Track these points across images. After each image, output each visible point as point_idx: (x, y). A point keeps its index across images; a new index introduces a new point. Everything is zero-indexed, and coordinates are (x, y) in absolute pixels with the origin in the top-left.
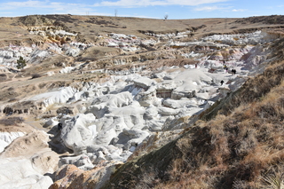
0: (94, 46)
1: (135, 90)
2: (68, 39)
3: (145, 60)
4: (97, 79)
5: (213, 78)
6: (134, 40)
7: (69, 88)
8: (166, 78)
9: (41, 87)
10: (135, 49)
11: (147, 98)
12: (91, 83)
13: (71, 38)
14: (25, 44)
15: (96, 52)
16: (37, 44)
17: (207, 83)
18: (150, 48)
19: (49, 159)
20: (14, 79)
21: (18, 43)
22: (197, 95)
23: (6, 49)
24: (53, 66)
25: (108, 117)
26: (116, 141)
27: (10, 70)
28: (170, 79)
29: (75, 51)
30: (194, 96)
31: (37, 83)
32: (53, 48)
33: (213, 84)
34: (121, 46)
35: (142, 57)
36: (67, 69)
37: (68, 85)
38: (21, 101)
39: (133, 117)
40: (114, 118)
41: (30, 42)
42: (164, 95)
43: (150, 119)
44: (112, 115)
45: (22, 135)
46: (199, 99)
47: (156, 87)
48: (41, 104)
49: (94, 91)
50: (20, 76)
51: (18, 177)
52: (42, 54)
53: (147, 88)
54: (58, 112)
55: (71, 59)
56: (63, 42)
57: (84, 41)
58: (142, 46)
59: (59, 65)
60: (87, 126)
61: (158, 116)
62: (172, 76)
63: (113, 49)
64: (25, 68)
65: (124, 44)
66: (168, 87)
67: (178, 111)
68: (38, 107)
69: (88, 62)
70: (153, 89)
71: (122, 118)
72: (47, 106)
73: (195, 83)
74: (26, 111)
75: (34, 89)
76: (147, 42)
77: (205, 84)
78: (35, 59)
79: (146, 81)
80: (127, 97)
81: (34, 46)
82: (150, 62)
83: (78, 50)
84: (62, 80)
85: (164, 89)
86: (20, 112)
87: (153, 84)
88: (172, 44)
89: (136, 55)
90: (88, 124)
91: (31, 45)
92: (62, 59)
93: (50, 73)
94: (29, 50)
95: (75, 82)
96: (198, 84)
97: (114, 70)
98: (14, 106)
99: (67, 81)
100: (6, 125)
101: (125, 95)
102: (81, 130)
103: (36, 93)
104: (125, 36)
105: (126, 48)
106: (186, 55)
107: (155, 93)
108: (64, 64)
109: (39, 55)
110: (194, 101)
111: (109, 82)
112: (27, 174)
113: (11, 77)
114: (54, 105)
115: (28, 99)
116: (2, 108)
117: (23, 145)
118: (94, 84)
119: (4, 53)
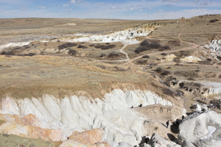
9: (220, 77)
19: (156, 128)
20: (215, 65)
27: (219, 57)
38: (195, 82)
48: (205, 90)
54: (211, 102)
60: (208, 125)
72: (211, 93)
74: (191, 90)
75: (214, 76)
86: (187, 90)
98: (187, 84)
100: (165, 93)
103: (212, 80)
113: (214, 63)
114: (217, 95)
115: (201, 82)
116: (180, 82)
117: (157, 110)
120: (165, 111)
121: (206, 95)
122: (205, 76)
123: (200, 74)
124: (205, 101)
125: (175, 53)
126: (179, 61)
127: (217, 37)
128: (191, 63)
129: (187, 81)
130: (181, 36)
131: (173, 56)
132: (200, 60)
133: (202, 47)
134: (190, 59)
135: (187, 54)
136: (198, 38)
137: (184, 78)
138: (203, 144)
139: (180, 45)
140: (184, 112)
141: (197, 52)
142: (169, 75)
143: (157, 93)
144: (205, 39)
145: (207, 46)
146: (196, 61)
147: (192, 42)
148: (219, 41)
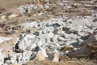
0: (54, 5)
1: (55, 26)
2: (46, 2)
3: (70, 12)
4: (46, 19)
6: (70, 3)
7: (35, 22)
8: (70, 22)
9: (27, 20)
10: (70, 7)
11: (58, 31)
13: (47, 2)
14: (31, 4)
15: (54, 8)
16: (35, 4)
17: (88, 27)
18: (76, 7)
19: (9, 51)
21: (29, 4)
22: (79, 33)
23: (25, 6)
24: (37, 12)
25: (37, 38)
26: (34, 49)
27: (24, 13)
29: (47, 7)
30: (77, 34)
32: (40, 6)
34: (64, 6)
35: (70, 11)
36: (40, 14)
38: (18, 25)
39: (46, 39)
40: (39, 38)
41: (33, 3)
42: (66, 30)
43: (53, 41)
46: (78, 35)
49: (42, 24)
54: (27, 31)
55: (45, 10)
56: (44, 4)
57: (51, 3)
58: (73, 6)
59: (39, 12)
61: (57, 41)
63: (61, 7)
64: (28, 12)
65: (66, 5)
66: (68, 27)
67: (66, 40)
68: (22, 28)
69: (48, 12)
70: (61, 27)
73: (82, 27)
74: (17, 29)
76: (75, 4)
78: (33, 9)
80: (51, 29)
81: (34, 5)
83: (49, 7)
87: (63, 25)
88: (86, 5)
89: (67, 10)
90: (29, 39)
91: (33, 4)
92: (41, 10)
94: (32, 6)
97: (56, 16)
98: (15, 27)
103: (24, 23)
104: (67, 2)
105: (66, 6)
107: (62, 29)
108: (41, 12)
109: (34, 8)
110: (76, 36)
111: (49, 21)
113: (23, 15)
114: (28, 28)
115: (21, 25)
116: (12, 27)
117: (6, 44)
118: (44, 21)
119: (24, 7)
120: (10, 42)
121: (24, 29)
122: (21, 21)
123: (19, 21)
124: (25, 32)
125: (5, 15)
126: (8, 18)
127: (20, 4)
128: (13, 18)
129: (15, 26)
130: (5, 6)
131: (4, 16)
132: (17, 16)
133: (16, 10)
134: (13, 16)
135: (11, 14)
136: (13, 6)
137: (13, 25)
138: (29, 48)
139: (6, 10)
140: (18, 39)
141: (14, 12)
142: (6, 26)
143: (3, 36)
144: (16, 6)
145: (18, 9)
146: (16, 16)
147: (11, 8)
148: (22, 6)
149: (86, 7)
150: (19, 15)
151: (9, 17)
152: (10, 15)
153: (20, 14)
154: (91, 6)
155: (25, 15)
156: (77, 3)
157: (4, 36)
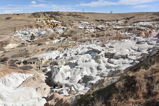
0: (71, 28)
1: (93, 53)
2: (57, 25)
3: (99, 36)
4: (72, 46)
5: (138, 47)
6: (93, 25)
7: (57, 51)
8: (110, 47)
10: (93, 30)
11: (99, 58)
12: (69, 48)
13: (59, 24)
14: (35, 27)
15: (72, 32)
16: (41, 27)
17: (135, 50)
18: (102, 30)
19: (45, 89)
20: (29, 46)
21: (31, 27)
22: (129, 57)
23: (25, 30)
24: (49, 39)
25: (77, 68)
26: (81, 81)
27: (27, 41)
28: (113, 47)
29: (61, 31)
30: (127, 58)
31: (40, 48)
32: (49, 29)
33: (138, 51)
34: (85, 28)
35: (97, 35)
36: (56, 41)
37: (56, 50)
38: (32, 57)
39: (91, 68)
41: (37, 26)
42: (109, 57)
43: (101, 70)
44: (79, 66)
45: (31, 75)
46: (130, 59)
47: (104, 52)
48: (42, 59)
49: (70, 53)
50: (32, 44)
51: (28, 98)
52: (43, 33)
53: (99, 52)
54: (50, 64)
55: (58, 35)
56: (54, 26)
57: (65, 26)
58: (97, 28)
59: (52, 39)
60: (66, 72)
61: (106, 68)
62: (114, 46)
63: (81, 30)
64: (34, 40)
65: (87, 27)
66: (111, 52)
67: (117, 66)
68: (40, 61)
69: (67, 37)
70: (103, 53)
71: (85, 69)
72: (45, 60)
73: (128, 50)
74: (34, 63)
75: (39, 51)
76: (100, 26)
77: (134, 51)
78: (40, 35)
79: (99, 48)
80: (88, 57)
81: (39, 28)
82: (102, 37)
83: (62, 30)
84: (53, 47)
85: (109, 53)
86: (31, 63)
87: (103, 50)
88: (115, 27)
89: (94, 34)
90: (66, 71)
91: (38, 28)
92: (54, 35)
93: (47, 43)
94: (37, 30)
95: (60, 48)
96: (130, 50)
97: (81, 42)
98: (28, 60)
99: (56, 47)
100: (24, 70)
101: (87, 56)
102: (62, 74)
103: (39, 54)
104: (88, 23)
105: (88, 30)
106: (123, 34)
107: (104, 55)
108: (54, 38)
109: (42, 33)
110: (127, 60)
111: (78, 48)
112: (34, 96)
113: (27, 45)
115: (35, 56)
116: (22, 61)
118: (70, 49)
119: (24, 32)
120: (37, 78)
122: (34, 52)
123: (30, 52)
124: (48, 65)
127: (17, 29)
129: (26, 59)
132: (18, 45)
133: (13, 37)
136: (5, 31)
137: (22, 58)
141: (12, 40)
142: (9, 60)
143: (19, 72)
144: (10, 31)
145: (15, 35)
147: (3, 34)
148: (20, 31)
149: (116, 29)
150: (20, 44)
151: (5, 48)
152: (6, 44)
153: (22, 42)
154: (121, 27)
155: (30, 43)
156: (101, 24)
157: (21, 72)
